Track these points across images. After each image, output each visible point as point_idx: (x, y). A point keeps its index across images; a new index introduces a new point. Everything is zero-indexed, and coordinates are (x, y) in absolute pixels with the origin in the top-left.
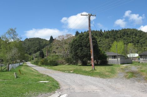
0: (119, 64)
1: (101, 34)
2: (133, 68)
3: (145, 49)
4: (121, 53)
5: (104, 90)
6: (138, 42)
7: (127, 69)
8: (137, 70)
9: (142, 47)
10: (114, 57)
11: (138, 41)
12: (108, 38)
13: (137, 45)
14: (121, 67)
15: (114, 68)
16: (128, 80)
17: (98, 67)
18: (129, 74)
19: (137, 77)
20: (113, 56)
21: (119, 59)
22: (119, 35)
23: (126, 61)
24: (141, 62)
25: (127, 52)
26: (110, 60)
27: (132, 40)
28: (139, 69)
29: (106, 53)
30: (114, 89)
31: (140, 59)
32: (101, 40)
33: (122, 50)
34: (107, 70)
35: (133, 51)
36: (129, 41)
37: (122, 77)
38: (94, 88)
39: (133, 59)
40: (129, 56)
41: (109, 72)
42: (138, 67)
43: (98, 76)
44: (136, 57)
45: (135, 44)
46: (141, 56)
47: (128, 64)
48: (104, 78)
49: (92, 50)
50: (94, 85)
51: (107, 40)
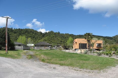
0: (22, 50)
1: (12, 31)
2: (31, 52)
3: (37, 41)
4: (23, 43)
5: (16, 67)
6: (34, 38)
7: (28, 53)
8: (34, 54)
9: (36, 40)
10: (20, 45)
11: (34, 36)
12: (16, 33)
13: (33, 39)
14: (24, 52)
15: (19, 52)
16: (29, 60)
17: (9, 51)
18: (30, 56)
19: (34, 58)
20: (18, 45)
21: (22, 47)
22: (23, 32)
23: (27, 48)
24: (35, 49)
25: (27, 43)
26: (17, 47)
27: (30, 36)
28: (35, 53)
29: (14, 43)
30: (22, 66)
31: (35, 47)
32: (11, 34)
33: (24, 42)
34: (15, 53)
35: (31, 42)
36: (28, 36)
37: (25, 58)
38: (9, 65)
39: (30, 47)
40: (28, 45)
41: (17, 55)
42: (34, 52)
43: (10, 57)
44: (32, 46)
45: (32, 38)
46: (35, 46)
47: (27, 50)
48: (14, 59)
49: (7, 40)
50: (8, 63)
51: (15, 34)
